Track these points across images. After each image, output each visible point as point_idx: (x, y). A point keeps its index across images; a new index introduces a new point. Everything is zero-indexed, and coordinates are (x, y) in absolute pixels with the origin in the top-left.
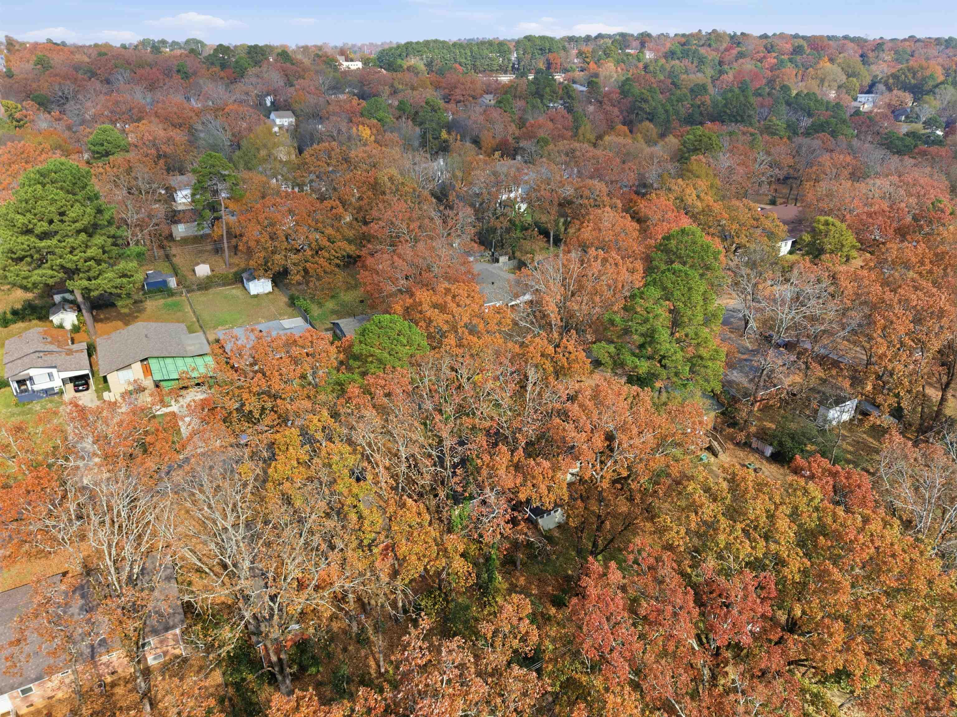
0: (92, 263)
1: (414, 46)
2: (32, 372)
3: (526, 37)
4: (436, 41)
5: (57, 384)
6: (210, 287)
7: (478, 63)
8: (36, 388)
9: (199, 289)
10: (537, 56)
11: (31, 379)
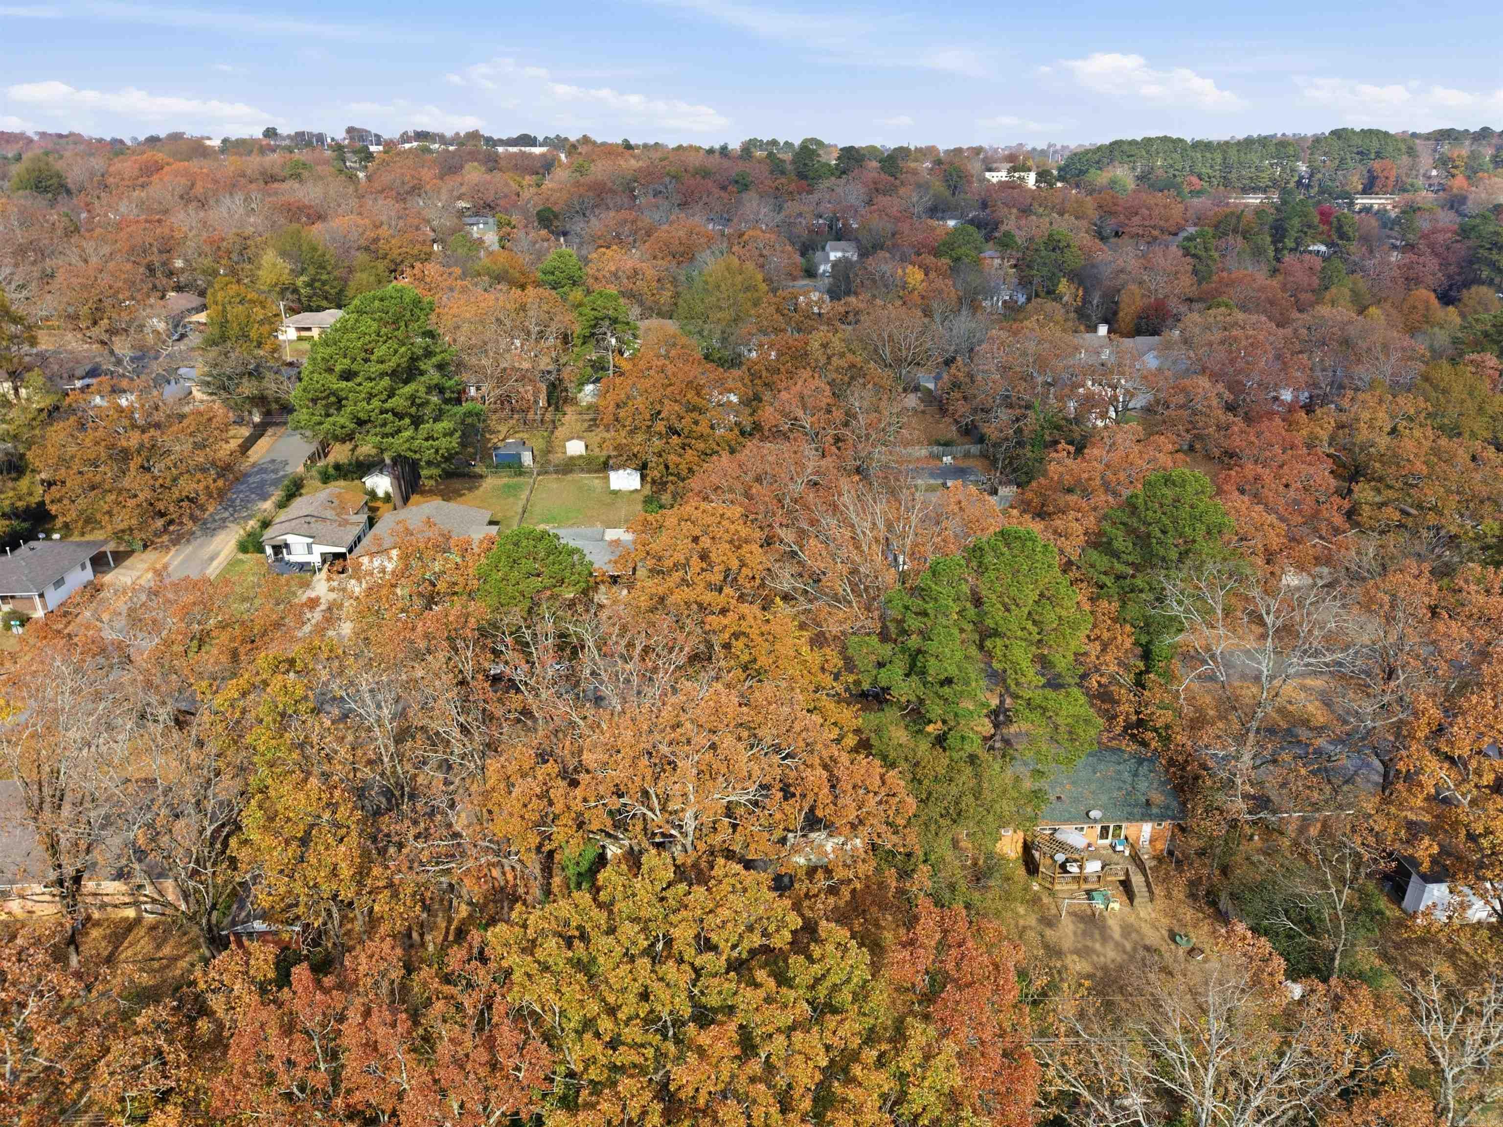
0: (389, 416)
1: (1125, 147)
2: (290, 539)
3: (1333, 133)
4: (1165, 139)
5: (315, 559)
6: (571, 471)
7: (1233, 176)
8: (293, 558)
9: (557, 472)
10: (1351, 164)
11: (287, 546)
